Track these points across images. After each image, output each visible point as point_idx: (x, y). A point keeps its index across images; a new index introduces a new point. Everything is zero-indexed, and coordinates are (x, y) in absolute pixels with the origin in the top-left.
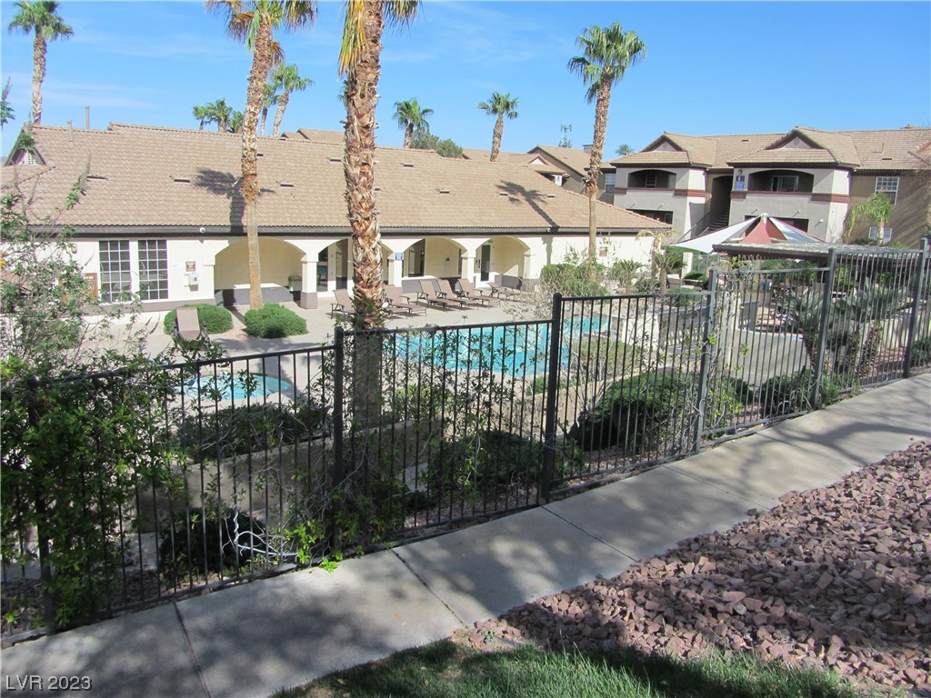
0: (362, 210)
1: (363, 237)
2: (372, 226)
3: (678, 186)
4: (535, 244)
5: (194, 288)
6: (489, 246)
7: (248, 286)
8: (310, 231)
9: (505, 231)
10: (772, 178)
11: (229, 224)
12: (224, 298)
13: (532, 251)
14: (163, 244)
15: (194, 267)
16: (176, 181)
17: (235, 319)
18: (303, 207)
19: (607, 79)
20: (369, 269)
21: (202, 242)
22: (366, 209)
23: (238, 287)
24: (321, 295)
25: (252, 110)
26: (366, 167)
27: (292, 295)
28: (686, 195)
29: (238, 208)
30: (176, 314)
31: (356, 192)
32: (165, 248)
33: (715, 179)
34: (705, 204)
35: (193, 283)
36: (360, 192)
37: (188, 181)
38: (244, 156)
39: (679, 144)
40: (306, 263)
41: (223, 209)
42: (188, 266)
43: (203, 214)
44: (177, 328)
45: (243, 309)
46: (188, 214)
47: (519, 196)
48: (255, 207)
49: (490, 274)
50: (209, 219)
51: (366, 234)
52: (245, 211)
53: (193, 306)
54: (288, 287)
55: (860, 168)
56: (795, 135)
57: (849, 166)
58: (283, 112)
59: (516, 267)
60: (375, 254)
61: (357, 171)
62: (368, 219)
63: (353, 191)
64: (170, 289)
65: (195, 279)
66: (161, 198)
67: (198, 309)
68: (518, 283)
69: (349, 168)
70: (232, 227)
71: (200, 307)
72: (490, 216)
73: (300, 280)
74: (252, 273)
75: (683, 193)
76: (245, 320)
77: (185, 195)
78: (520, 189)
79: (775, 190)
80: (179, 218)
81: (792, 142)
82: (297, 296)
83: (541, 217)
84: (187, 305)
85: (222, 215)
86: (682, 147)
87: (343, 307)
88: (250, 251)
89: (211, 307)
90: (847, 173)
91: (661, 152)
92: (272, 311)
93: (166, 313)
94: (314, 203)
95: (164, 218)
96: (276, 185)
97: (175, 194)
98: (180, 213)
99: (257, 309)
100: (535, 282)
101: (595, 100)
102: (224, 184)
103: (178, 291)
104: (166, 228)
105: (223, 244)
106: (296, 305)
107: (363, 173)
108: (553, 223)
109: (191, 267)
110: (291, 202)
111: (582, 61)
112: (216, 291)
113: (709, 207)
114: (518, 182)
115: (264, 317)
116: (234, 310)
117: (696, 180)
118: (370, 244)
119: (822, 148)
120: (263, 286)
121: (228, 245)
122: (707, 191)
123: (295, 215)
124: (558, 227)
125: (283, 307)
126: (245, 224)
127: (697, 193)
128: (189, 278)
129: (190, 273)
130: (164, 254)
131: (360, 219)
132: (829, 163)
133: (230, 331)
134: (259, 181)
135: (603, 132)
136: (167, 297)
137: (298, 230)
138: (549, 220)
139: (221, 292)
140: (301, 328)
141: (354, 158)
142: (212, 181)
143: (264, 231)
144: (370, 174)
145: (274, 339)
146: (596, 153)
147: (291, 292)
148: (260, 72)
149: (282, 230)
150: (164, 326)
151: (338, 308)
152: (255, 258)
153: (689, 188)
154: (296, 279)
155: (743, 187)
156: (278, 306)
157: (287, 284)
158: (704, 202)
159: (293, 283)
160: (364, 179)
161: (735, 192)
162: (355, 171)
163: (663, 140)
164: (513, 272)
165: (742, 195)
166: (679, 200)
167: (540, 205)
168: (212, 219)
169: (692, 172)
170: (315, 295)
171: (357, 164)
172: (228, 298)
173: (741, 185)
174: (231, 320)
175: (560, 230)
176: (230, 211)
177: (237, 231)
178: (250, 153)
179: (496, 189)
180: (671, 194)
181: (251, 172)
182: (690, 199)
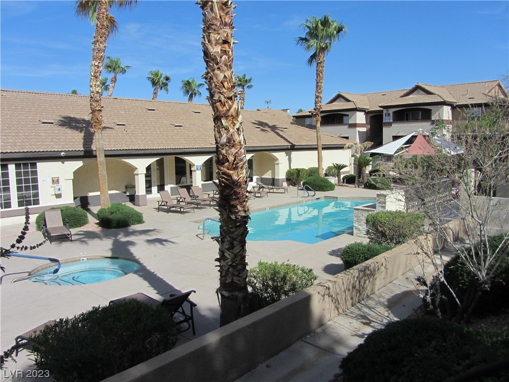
0: (225, 90)
1: (227, 117)
2: (235, 106)
3: (350, 122)
4: (281, 156)
5: (59, 196)
6: (252, 160)
7: (98, 193)
8: (139, 152)
9: (264, 148)
10: (405, 114)
11: (83, 149)
12: (81, 202)
13: (280, 161)
14: (34, 165)
15: (58, 181)
16: (43, 123)
17: (89, 216)
18: (133, 137)
19: (323, 49)
20: (234, 150)
21: (63, 163)
22: (228, 89)
23: (91, 194)
24: (149, 196)
25: (96, 64)
26: (226, 46)
27: (128, 198)
28: (356, 127)
29: (88, 139)
30: (45, 215)
31: (217, 72)
32: (36, 168)
33: (371, 117)
34: (367, 131)
35: (59, 192)
36: (223, 71)
37: (52, 123)
38: (91, 97)
39: (348, 98)
40: (138, 174)
41: (78, 140)
42: (53, 181)
43: (63, 143)
44: (45, 225)
45: (95, 209)
46: (53, 144)
47: (267, 128)
48: (101, 134)
49: (254, 177)
50: (67, 146)
51: (230, 114)
52: (94, 138)
53: (57, 208)
54: (125, 193)
55: (458, 104)
56: (417, 88)
57: (451, 103)
58: (113, 87)
59: (270, 171)
60: (239, 135)
61: (218, 49)
62: (230, 98)
63: (214, 70)
64: (40, 198)
65: (59, 189)
66: (32, 134)
67: (62, 210)
68: (272, 182)
69: (210, 47)
70: (85, 151)
71: (63, 209)
72: (253, 140)
73: (134, 187)
74: (101, 182)
75: (354, 126)
76: (97, 216)
77: (50, 132)
78: (267, 125)
79: (407, 120)
80: (46, 147)
81: (416, 92)
82: (132, 198)
83: (283, 140)
84: (53, 208)
85: (77, 144)
86: (351, 99)
87: (167, 203)
88: (99, 166)
89: (71, 208)
90: (450, 107)
91: (338, 103)
92: (117, 208)
93: (37, 215)
94: (140, 135)
95: (34, 147)
96: (113, 125)
97: (43, 132)
98: (46, 143)
99: (106, 208)
100: (283, 180)
101: (314, 64)
102: (78, 125)
103: (47, 198)
104: (35, 153)
105: (79, 164)
106: (132, 204)
107: (225, 52)
108: (291, 143)
109: (56, 181)
110: (125, 135)
111: (306, 40)
112: (75, 198)
113: (369, 132)
114: (264, 121)
115: (112, 213)
116: (88, 210)
117: (360, 118)
118: (234, 125)
119: (434, 94)
120: (110, 192)
121: (82, 164)
122: (367, 123)
123: (128, 143)
124: (295, 145)
125: (125, 205)
126: (94, 149)
127: (361, 125)
128: (55, 189)
129: (56, 185)
130: (35, 173)
131: (223, 99)
132: (441, 102)
133: (87, 225)
134: (103, 116)
135: (322, 83)
136: (39, 204)
137: (131, 152)
138: (289, 142)
139: (79, 199)
140: (139, 220)
141: (214, 36)
142: (69, 123)
143: (108, 153)
144: (230, 53)
145: (120, 229)
146: (318, 96)
147: (127, 196)
148: (101, 37)
149: (120, 153)
150: (36, 225)
151: (163, 204)
152: (103, 171)
153: (357, 122)
154: (131, 186)
155: (390, 120)
156: (122, 205)
157: (124, 191)
158: (366, 130)
159: (128, 189)
160: (225, 57)
161: (385, 123)
162: (215, 50)
163: (339, 97)
164: (268, 175)
165: (389, 124)
166: (352, 130)
167: (281, 133)
168: (70, 147)
169: (358, 113)
170: (144, 196)
171: (217, 43)
172: (84, 202)
173: (388, 118)
174: (87, 217)
175: (296, 147)
176: (83, 141)
177: (88, 154)
178: (96, 95)
179: (253, 125)
180: (347, 127)
181: (97, 108)
182: (358, 129)
